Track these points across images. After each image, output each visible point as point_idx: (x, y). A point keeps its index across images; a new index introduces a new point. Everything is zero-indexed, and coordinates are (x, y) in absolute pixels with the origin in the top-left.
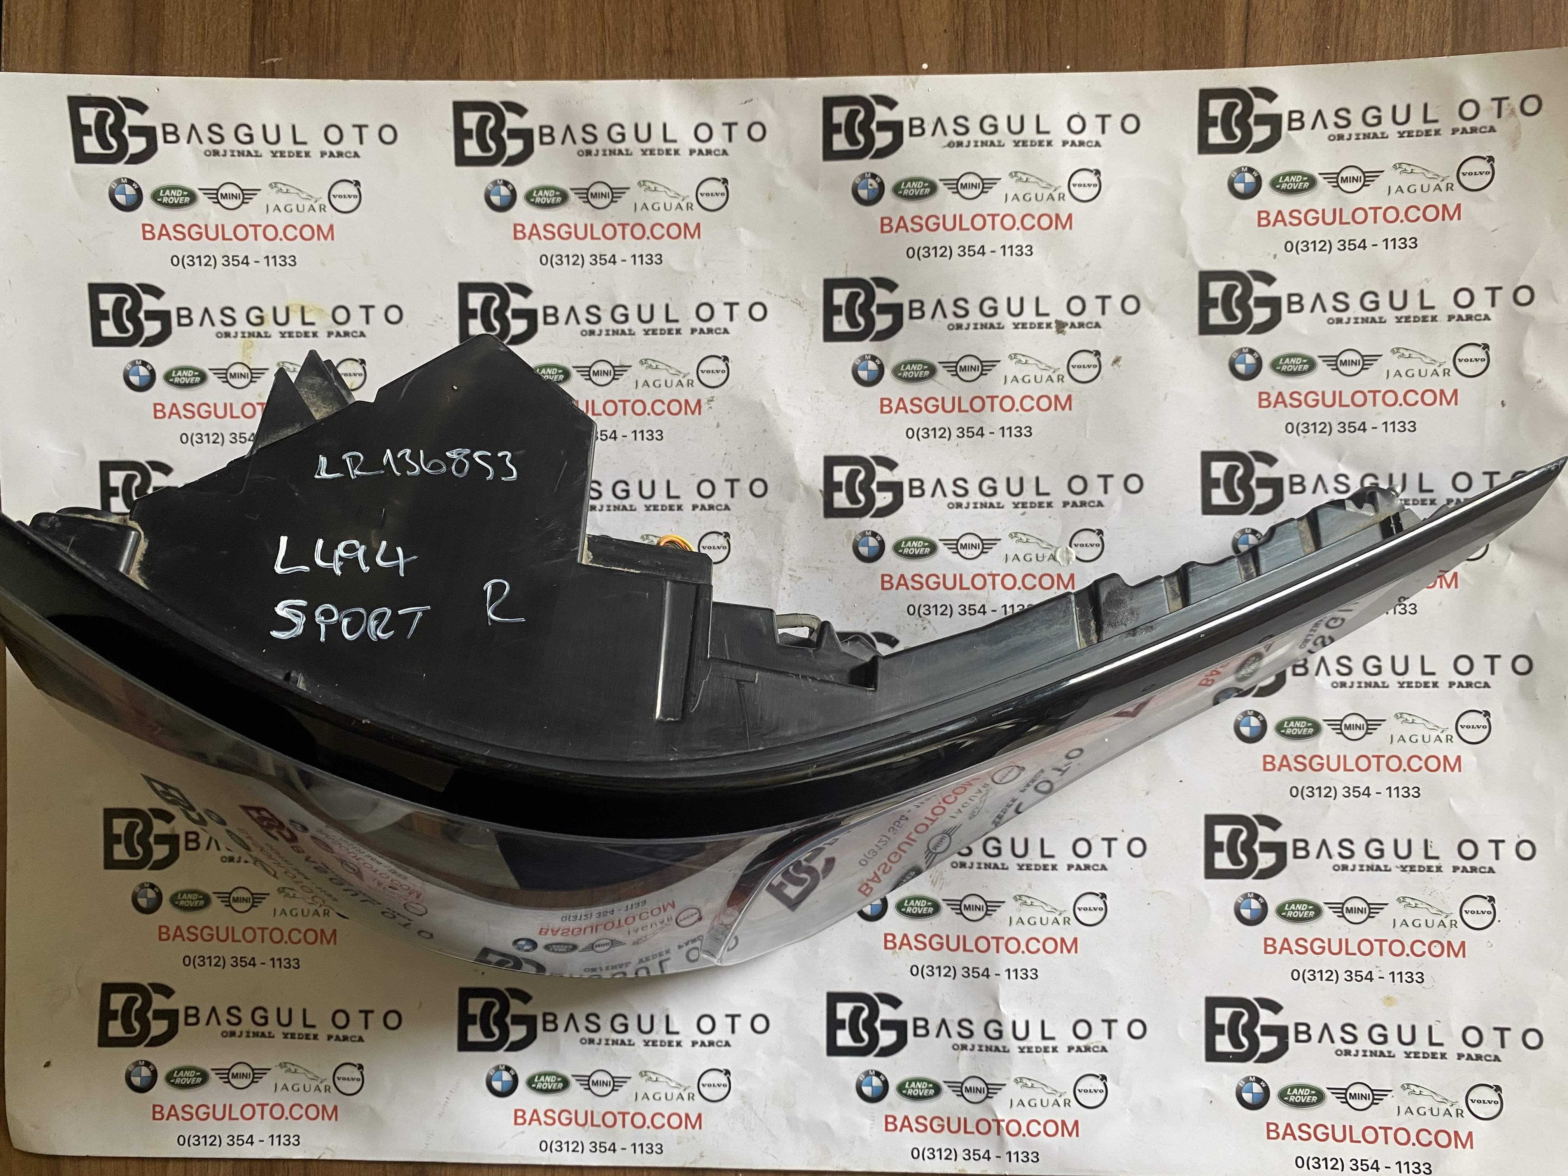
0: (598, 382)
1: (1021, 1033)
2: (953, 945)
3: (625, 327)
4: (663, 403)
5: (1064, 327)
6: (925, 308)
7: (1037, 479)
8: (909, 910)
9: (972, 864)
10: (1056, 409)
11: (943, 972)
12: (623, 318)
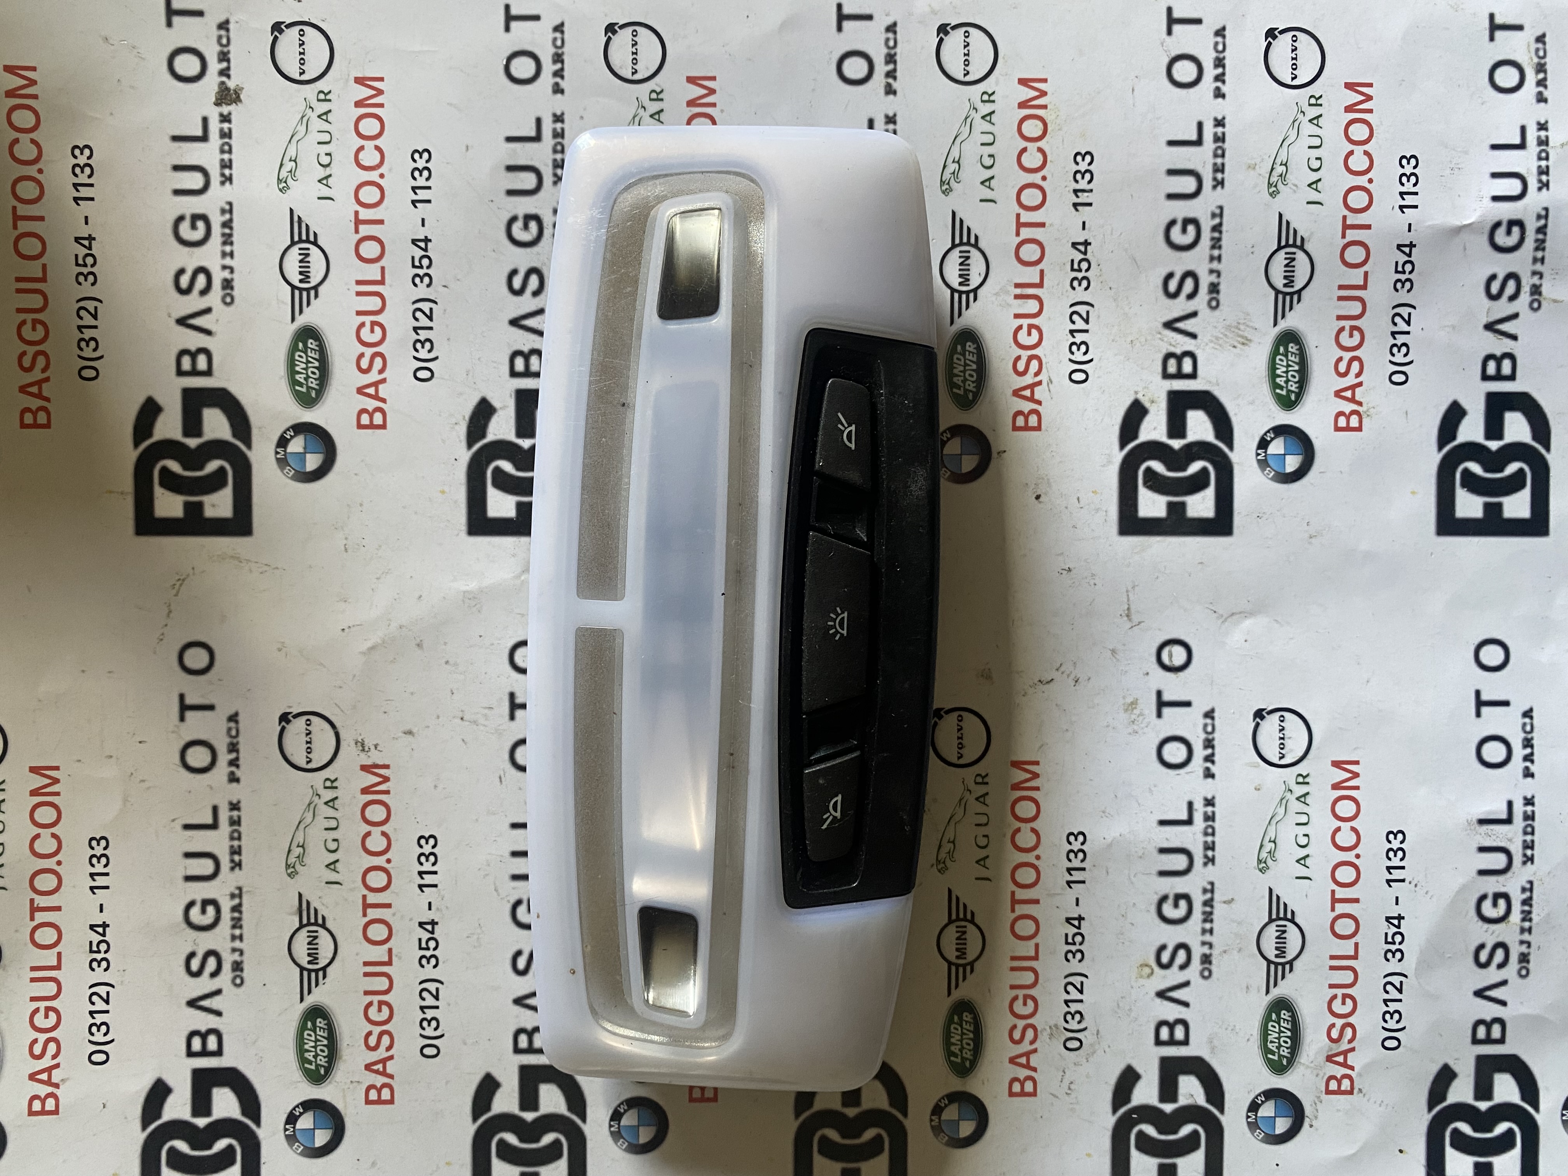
0: (330, 955)
1: (1513, 187)
2: (1355, 308)
3: (226, 905)
4: (368, 834)
5: (228, 89)
6: (193, 349)
7: (510, 139)
8: (1294, 387)
9: (1212, 271)
10: (381, 105)
11: (1403, 326)
12: (211, 910)
